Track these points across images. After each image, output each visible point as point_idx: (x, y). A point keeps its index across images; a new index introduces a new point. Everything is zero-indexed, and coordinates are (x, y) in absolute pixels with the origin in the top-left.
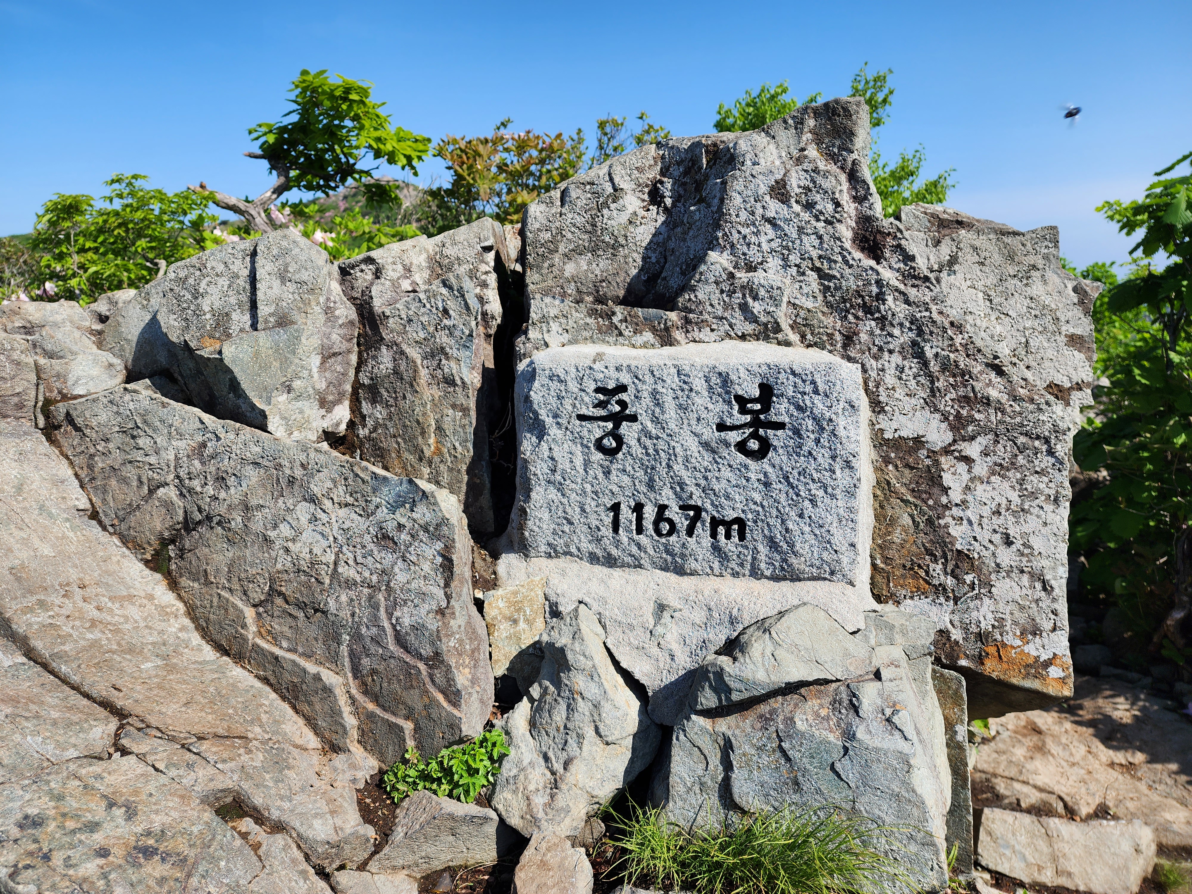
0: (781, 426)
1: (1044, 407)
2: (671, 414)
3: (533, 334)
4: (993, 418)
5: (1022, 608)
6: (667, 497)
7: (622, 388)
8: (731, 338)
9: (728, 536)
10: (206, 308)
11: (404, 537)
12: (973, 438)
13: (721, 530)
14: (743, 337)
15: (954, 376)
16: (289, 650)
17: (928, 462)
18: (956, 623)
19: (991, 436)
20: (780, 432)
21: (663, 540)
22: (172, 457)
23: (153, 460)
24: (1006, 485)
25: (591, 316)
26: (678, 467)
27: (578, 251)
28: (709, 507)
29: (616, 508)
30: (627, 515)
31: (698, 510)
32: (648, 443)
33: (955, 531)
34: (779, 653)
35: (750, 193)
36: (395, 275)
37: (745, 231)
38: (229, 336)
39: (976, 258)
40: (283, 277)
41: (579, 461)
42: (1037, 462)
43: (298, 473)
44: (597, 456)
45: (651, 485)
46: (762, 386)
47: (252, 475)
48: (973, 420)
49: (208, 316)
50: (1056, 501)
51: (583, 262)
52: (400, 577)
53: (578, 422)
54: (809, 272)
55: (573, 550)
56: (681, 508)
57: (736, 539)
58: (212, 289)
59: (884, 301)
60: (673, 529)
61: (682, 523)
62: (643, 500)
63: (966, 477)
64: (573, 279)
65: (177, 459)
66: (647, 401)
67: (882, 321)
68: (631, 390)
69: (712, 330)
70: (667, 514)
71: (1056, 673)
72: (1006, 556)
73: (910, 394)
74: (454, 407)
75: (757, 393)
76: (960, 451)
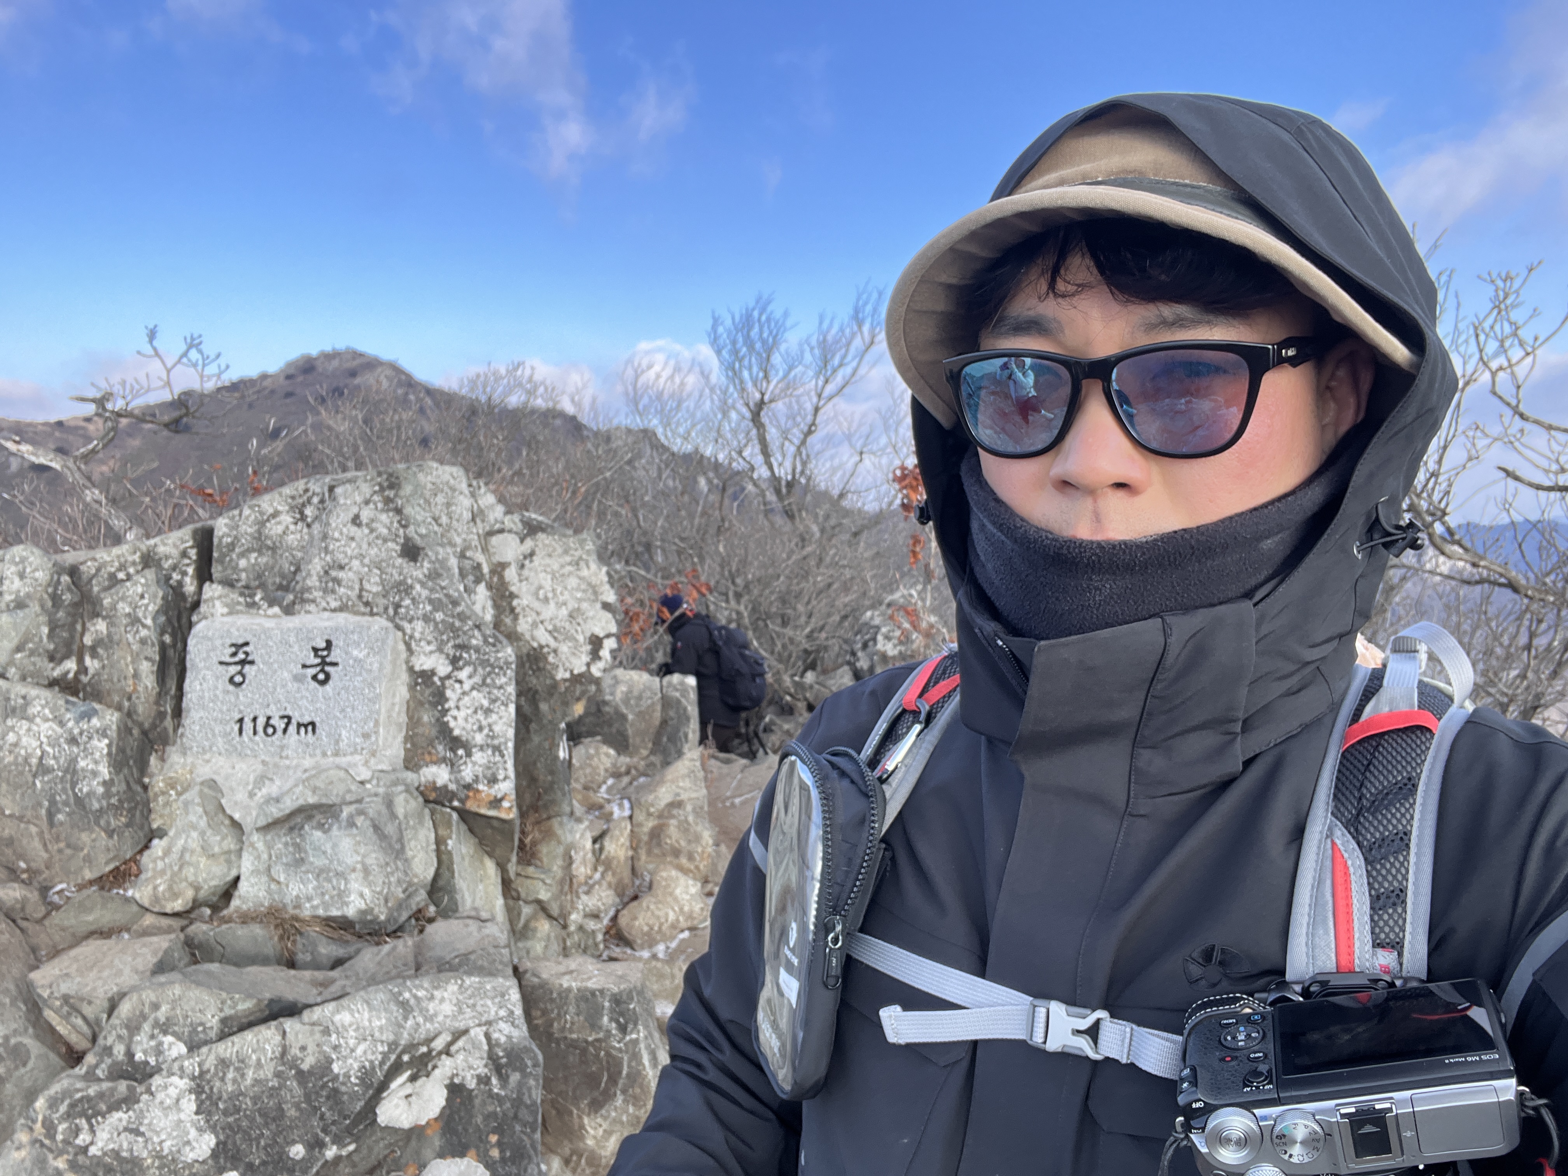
0: (335, 664)
2: (275, 659)
3: (204, 610)
4: (473, 656)
5: (488, 768)
6: (271, 711)
7: (246, 644)
9: (306, 733)
11: (84, 738)
12: (461, 669)
13: (303, 730)
15: (453, 632)
17: (438, 684)
18: (452, 779)
19: (473, 667)
20: (335, 668)
21: (269, 738)
24: (481, 695)
25: (241, 597)
28: (295, 715)
29: (241, 721)
30: (247, 725)
31: (289, 718)
32: (261, 677)
33: (452, 724)
41: (218, 691)
42: (497, 682)
44: (231, 688)
45: (263, 704)
46: (326, 641)
48: (463, 658)
50: (508, 704)
51: (253, 558)
52: (82, 764)
53: (219, 666)
54: (375, 570)
55: (215, 749)
56: (280, 717)
57: (310, 734)
60: (275, 731)
61: (280, 726)
62: (257, 714)
63: (459, 691)
66: (261, 651)
68: (252, 645)
69: (316, 605)
70: (272, 722)
71: (506, 804)
72: (479, 738)
73: (429, 643)
74: (146, 658)
75: (324, 645)
76: (456, 677)
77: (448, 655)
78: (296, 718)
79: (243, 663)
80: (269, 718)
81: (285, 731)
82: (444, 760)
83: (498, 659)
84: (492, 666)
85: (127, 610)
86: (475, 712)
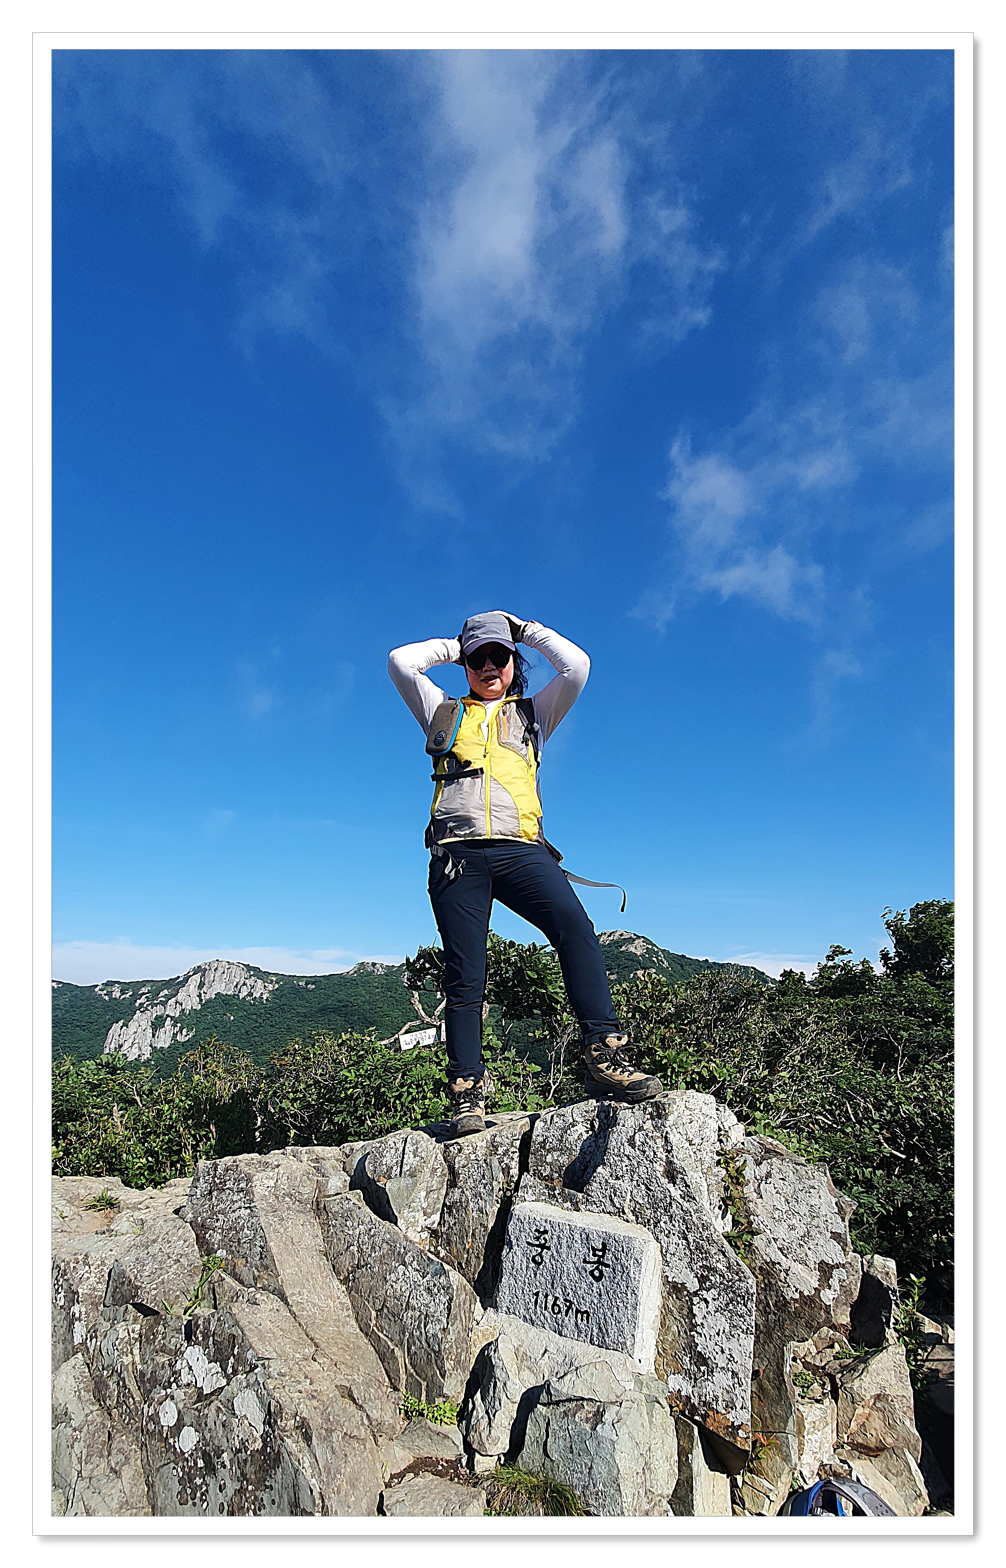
0: (608, 1266)
2: (564, 1250)
3: (521, 1193)
4: (718, 1280)
5: (727, 1392)
7: (546, 1232)
8: (605, 1213)
10: (384, 1163)
11: (436, 1290)
13: (579, 1315)
14: (609, 1213)
15: (701, 1253)
18: (695, 1393)
19: (717, 1290)
20: (607, 1269)
22: (358, 1233)
25: (547, 1189)
26: (564, 1279)
27: (554, 1149)
29: (537, 1294)
30: (542, 1300)
31: (571, 1303)
32: (553, 1262)
34: (577, 1381)
35: (619, 1140)
37: (616, 1158)
38: (390, 1178)
40: (415, 1154)
41: (524, 1266)
44: (532, 1265)
46: (602, 1243)
47: (385, 1248)
49: (384, 1167)
50: (747, 1334)
51: (556, 1155)
55: (517, 1313)
56: (564, 1300)
58: (387, 1155)
60: (559, 1312)
63: (704, 1311)
65: (360, 1234)
66: (555, 1240)
67: (671, 1218)
68: (550, 1233)
70: (558, 1302)
71: (742, 1434)
72: (721, 1360)
73: (681, 1258)
74: (481, 1224)
75: (600, 1246)
76: (702, 1295)
77: (696, 1275)
79: (542, 1247)
80: (556, 1299)
81: (566, 1314)
82: (688, 1373)
83: (740, 1287)
86: (717, 1334)
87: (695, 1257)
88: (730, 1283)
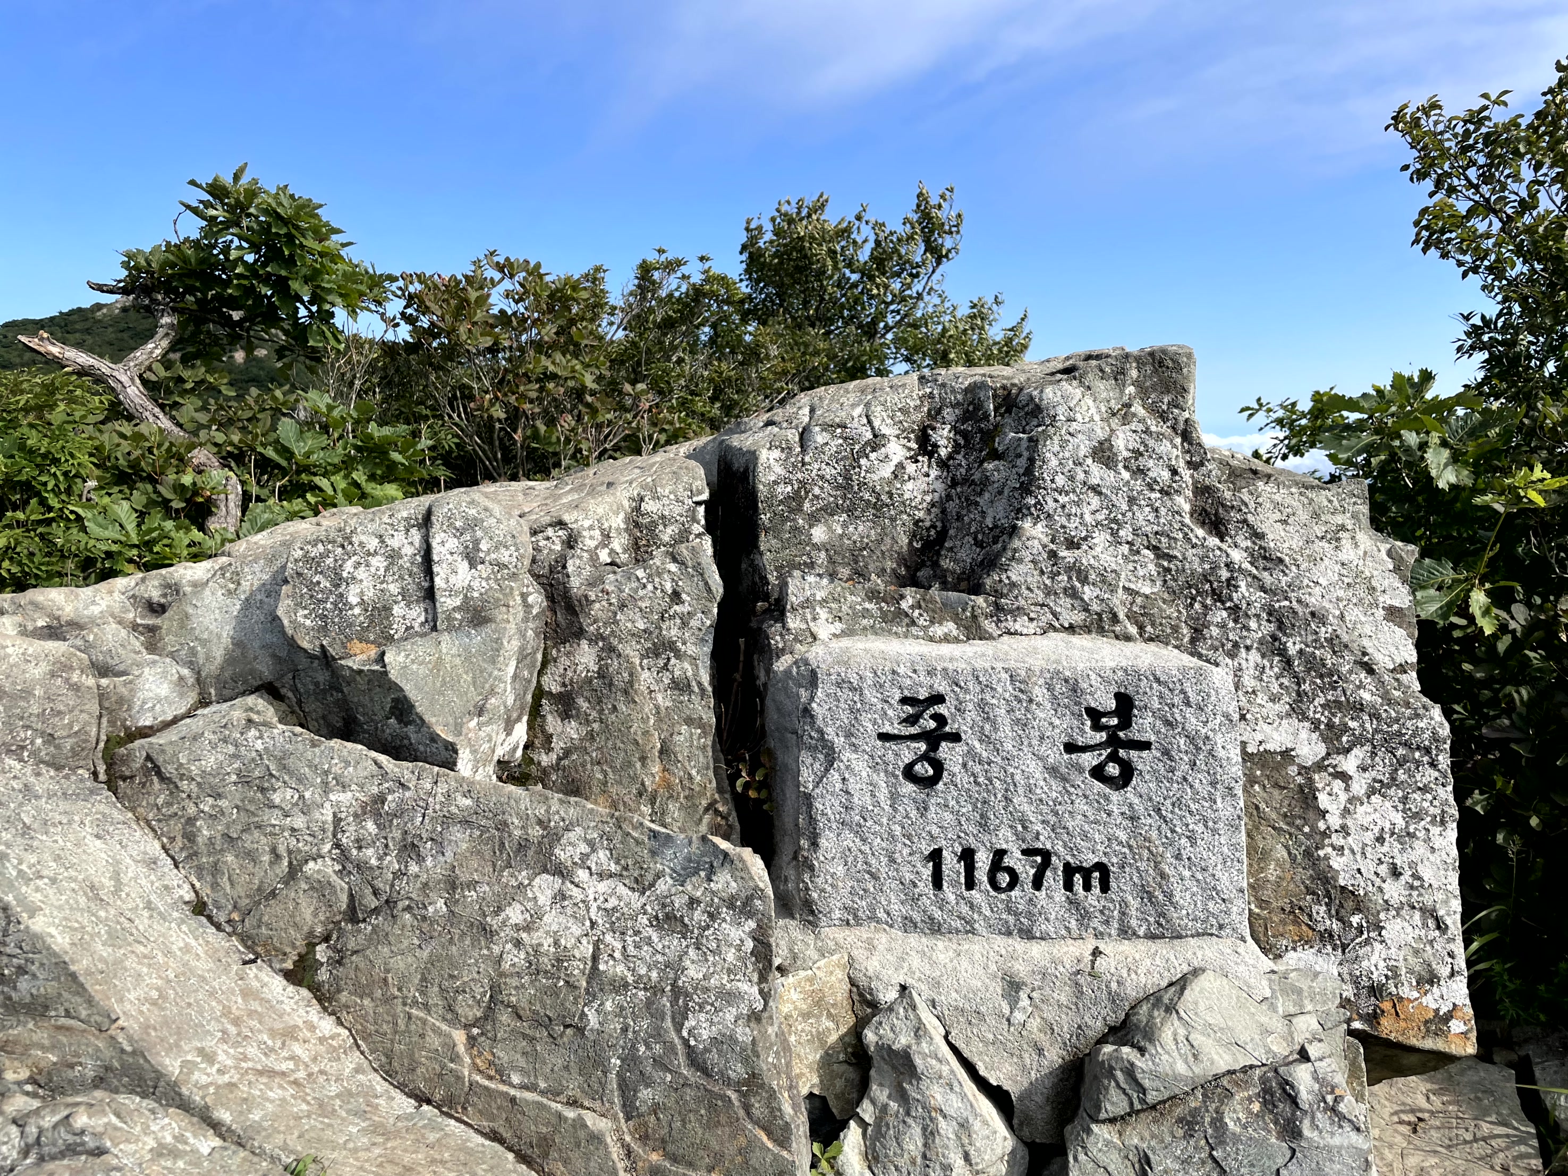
0: (1146, 746)
1: (1421, 711)
2: (1006, 732)
3: (793, 622)
4: (1368, 725)
5: (1416, 952)
6: (1005, 839)
7: (939, 699)
8: (1055, 630)
9: (1087, 887)
10: (353, 600)
11: (699, 915)
12: (1348, 751)
13: (1078, 879)
14: (1071, 629)
15: (1321, 677)
16: (524, 1087)
17: (1300, 780)
18: (1346, 977)
19: (1368, 747)
20: (1145, 754)
21: (1003, 896)
22: (330, 818)
23: (299, 822)
24: (1388, 804)
25: (870, 600)
26: (1019, 800)
27: (830, 511)
28: (1059, 848)
29: (936, 857)
30: (952, 865)
31: (1046, 855)
32: (978, 769)
33: (1337, 863)
34: (1197, 1038)
35: (1067, 454)
36: (592, 544)
37: (1063, 499)
38: (390, 639)
39: (1278, 516)
40: (472, 558)
41: (883, 794)
42: (1418, 778)
43: (536, 832)
44: (909, 788)
45: (984, 824)
46: (1118, 696)
47: (460, 839)
48: (1345, 729)
49: (357, 611)
50: (1443, 823)
51: (837, 523)
52: (694, 972)
53: (879, 743)
54: (1146, 552)
55: (881, 915)
56: (1025, 852)
57: (1096, 890)
58: (361, 573)
59: (1236, 587)
60: (1015, 881)
61: (1026, 871)
62: (973, 843)
63: (1343, 797)
64: (824, 547)
65: (337, 820)
66: (972, 714)
67: (1235, 611)
68: (950, 701)
69: (1031, 620)
70: (1007, 861)
71: (1457, 1026)
72: (1394, 891)
73: (1274, 699)
74: (689, 721)
75: (1112, 705)
76: (1335, 767)
77: (1316, 725)
78: (1062, 856)
79: (934, 739)
80: (1000, 854)
81: (1037, 883)
82: (1327, 937)
83: (1416, 732)
84: (1406, 744)
85: (641, 625)
86: (1380, 840)
87: (1306, 687)
88: (1396, 727)
